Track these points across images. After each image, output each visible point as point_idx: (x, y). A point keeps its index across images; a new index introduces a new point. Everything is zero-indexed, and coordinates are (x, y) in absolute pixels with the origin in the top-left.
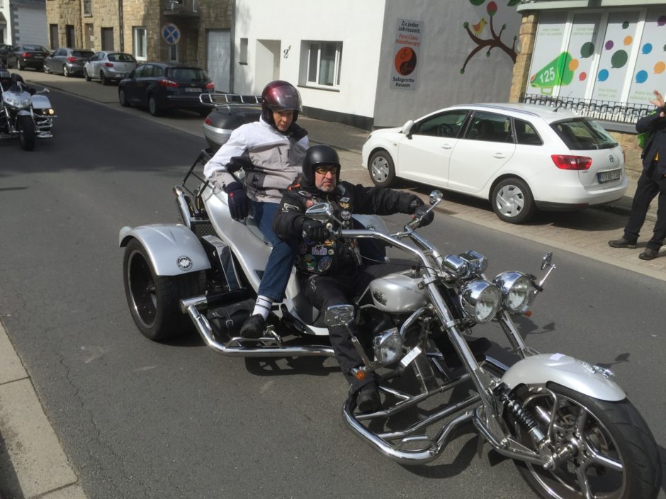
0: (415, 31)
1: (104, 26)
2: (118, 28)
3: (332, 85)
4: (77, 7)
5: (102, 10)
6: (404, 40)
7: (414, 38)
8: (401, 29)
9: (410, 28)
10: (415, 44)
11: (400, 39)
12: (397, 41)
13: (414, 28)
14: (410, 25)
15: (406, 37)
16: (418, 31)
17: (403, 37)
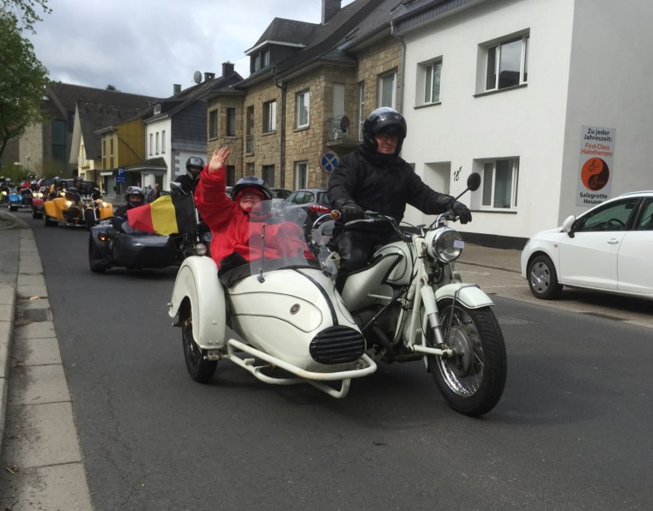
0: (605, 139)
1: (265, 164)
2: (279, 165)
3: (509, 207)
4: (239, 146)
5: (264, 148)
6: (592, 149)
7: (603, 147)
8: (588, 138)
9: (598, 136)
10: (606, 154)
11: (587, 149)
12: (583, 151)
13: (604, 136)
14: (599, 132)
15: (594, 146)
16: (609, 139)
17: (590, 146)
